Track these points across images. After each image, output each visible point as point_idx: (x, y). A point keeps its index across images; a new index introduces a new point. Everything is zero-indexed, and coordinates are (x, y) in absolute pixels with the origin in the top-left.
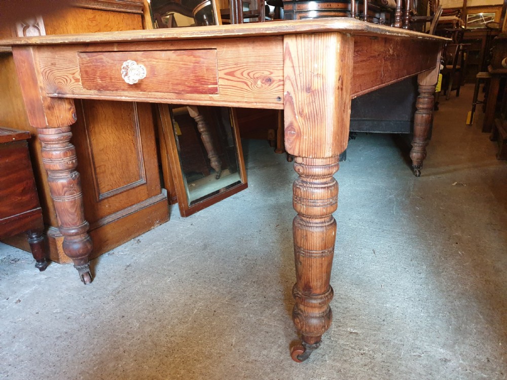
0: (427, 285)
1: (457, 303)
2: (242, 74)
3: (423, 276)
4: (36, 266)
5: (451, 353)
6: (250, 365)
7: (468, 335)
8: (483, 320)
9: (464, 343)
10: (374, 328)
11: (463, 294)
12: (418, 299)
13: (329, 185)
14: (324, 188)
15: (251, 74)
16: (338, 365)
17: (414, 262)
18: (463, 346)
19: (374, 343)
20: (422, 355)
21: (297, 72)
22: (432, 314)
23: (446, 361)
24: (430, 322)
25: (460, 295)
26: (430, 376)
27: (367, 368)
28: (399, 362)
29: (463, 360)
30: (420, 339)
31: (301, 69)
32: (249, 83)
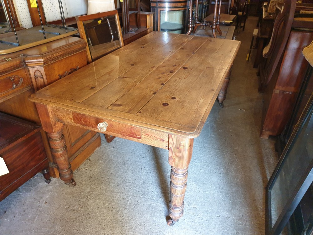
0: (223, 180)
1: (234, 189)
2: (152, 136)
3: (221, 175)
4: (46, 182)
5: (230, 214)
6: (157, 227)
7: (237, 205)
8: (242, 197)
9: (235, 209)
10: (203, 205)
11: (236, 184)
12: (219, 188)
13: (185, 174)
14: (183, 176)
15: (156, 137)
16: (190, 223)
17: (218, 167)
18: (235, 210)
19: (203, 212)
20: (220, 216)
21: (174, 142)
22: (224, 196)
23: (228, 217)
24: (223, 200)
25: (235, 185)
26: (222, 225)
27: (200, 224)
28: (212, 220)
29: (234, 217)
30: (219, 208)
31: (176, 142)
32: (155, 139)
